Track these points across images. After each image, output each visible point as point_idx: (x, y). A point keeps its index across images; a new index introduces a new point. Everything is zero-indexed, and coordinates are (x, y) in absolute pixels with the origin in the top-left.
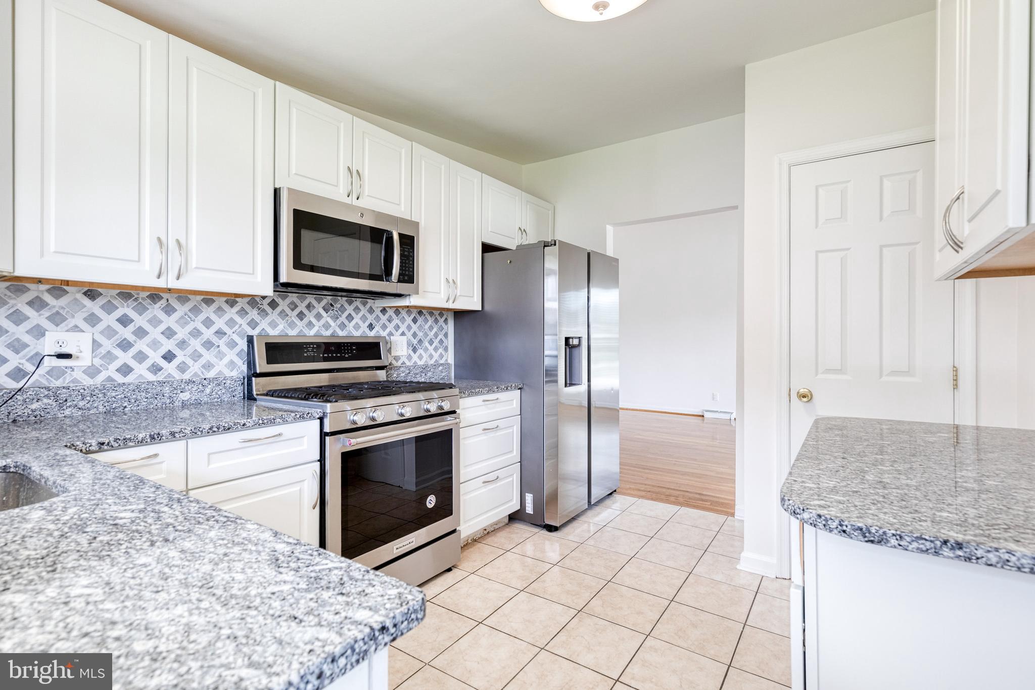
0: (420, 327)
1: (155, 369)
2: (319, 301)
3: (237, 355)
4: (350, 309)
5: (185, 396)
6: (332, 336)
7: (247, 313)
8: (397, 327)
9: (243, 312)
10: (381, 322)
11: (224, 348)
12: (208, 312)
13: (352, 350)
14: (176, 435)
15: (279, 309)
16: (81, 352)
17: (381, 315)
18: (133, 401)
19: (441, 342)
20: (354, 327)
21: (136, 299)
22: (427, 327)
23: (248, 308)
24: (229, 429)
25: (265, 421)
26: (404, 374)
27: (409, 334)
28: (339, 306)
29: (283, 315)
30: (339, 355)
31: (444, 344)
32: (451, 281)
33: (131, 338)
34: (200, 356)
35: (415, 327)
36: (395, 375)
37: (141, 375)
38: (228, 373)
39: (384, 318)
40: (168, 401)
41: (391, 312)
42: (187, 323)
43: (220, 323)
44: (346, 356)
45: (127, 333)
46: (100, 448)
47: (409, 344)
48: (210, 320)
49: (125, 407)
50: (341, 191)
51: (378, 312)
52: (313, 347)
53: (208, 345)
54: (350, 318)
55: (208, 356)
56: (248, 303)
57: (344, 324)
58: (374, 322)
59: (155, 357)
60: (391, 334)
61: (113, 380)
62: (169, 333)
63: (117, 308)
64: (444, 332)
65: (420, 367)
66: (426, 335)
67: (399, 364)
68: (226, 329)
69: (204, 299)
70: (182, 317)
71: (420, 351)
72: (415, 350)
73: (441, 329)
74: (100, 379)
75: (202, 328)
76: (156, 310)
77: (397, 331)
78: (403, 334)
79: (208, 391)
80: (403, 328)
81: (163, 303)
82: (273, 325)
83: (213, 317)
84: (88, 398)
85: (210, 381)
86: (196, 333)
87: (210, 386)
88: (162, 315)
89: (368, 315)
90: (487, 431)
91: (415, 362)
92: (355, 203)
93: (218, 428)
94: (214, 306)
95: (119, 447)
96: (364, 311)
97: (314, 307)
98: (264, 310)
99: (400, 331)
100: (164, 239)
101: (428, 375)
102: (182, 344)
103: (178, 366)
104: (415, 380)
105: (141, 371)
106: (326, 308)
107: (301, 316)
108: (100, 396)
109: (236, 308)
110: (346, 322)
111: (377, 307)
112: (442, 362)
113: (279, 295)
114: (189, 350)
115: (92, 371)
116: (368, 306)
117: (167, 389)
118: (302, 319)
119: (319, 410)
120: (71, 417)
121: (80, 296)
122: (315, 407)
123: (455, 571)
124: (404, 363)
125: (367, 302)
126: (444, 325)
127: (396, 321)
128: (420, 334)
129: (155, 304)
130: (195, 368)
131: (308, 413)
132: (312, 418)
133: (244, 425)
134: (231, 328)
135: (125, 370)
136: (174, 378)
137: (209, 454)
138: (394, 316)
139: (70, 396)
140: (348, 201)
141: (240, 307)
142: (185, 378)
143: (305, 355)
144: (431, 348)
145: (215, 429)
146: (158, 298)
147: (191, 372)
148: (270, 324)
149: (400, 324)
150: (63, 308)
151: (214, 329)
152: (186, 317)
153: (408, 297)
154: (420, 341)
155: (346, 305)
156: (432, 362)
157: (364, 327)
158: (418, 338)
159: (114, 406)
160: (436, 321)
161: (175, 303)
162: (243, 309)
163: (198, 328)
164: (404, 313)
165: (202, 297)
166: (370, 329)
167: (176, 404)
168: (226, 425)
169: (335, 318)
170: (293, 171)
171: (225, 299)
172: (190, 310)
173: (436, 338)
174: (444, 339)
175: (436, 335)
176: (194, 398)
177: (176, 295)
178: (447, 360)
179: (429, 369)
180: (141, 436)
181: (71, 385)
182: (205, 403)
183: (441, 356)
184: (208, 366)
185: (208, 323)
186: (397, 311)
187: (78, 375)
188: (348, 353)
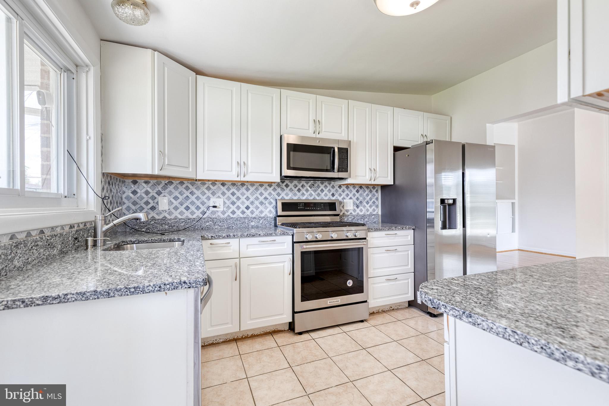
0: (361, 195)
1: (243, 212)
2: (307, 183)
3: (272, 207)
4: (322, 187)
5: (253, 224)
6: (314, 199)
7: (276, 190)
8: (347, 195)
9: (274, 190)
10: (339, 193)
11: (267, 205)
12: (261, 190)
13: (321, 206)
14: (235, 236)
15: (289, 188)
16: (220, 205)
17: (338, 189)
18: (236, 224)
19: (374, 202)
20: (324, 195)
21: (237, 186)
22: (365, 194)
23: (276, 188)
24: (254, 236)
25: (268, 234)
26: (351, 219)
27: (354, 199)
28: (317, 185)
29: (291, 190)
30: (314, 208)
31: (376, 204)
32: (373, 170)
33: (235, 200)
34: (259, 208)
35: (357, 195)
36: (346, 219)
37: (238, 215)
38: (269, 215)
39: (340, 191)
40: (247, 225)
41: (344, 188)
42: (254, 195)
43: (266, 194)
44: (318, 209)
45: (234, 199)
46: (212, 238)
47: (354, 203)
48: (262, 193)
49: (233, 226)
50: (311, 132)
51: (337, 187)
52: (303, 205)
53: (262, 203)
54: (322, 191)
55: (261, 208)
56: (277, 185)
57: (319, 193)
58: (335, 193)
59: (243, 208)
60: (344, 198)
61: (230, 216)
62: (248, 198)
63: (231, 189)
64: (375, 197)
65: (360, 215)
66: (364, 199)
67: (349, 213)
68: (268, 197)
69: (260, 184)
70: (252, 192)
71: (361, 207)
72: (358, 207)
73: (374, 195)
74: (226, 215)
75: (259, 197)
76: (243, 190)
77: (347, 197)
78: (351, 198)
79: (261, 222)
80: (351, 195)
81: (245, 187)
82: (287, 195)
83: (263, 192)
84: (222, 222)
85: (262, 218)
86: (257, 199)
87: (262, 220)
88: (245, 192)
89: (331, 189)
90: (388, 251)
91: (358, 213)
92: (318, 136)
93: (250, 235)
94: (264, 187)
95: (217, 238)
96: (329, 187)
97: (305, 186)
98: (283, 188)
99: (349, 197)
100: (239, 162)
101: (366, 220)
102: (252, 203)
103: (251, 212)
104: (358, 222)
105: (238, 213)
106: (311, 186)
107: (299, 190)
108: (225, 222)
109: (272, 188)
110: (320, 193)
111: (336, 185)
112: (375, 213)
113: (289, 181)
114: (255, 205)
115: (224, 213)
116: (331, 185)
117: (246, 220)
118: (299, 192)
119: (291, 232)
120: (217, 229)
121: (220, 185)
122: (291, 230)
123: (365, 323)
124: (351, 213)
125: (331, 183)
126: (375, 193)
127: (347, 192)
128: (361, 199)
129: (243, 187)
130: (257, 213)
131: (286, 232)
132: (288, 234)
133: (260, 235)
134: (270, 196)
135: (233, 212)
136: (249, 216)
137: (247, 245)
138: (346, 189)
139: (217, 221)
140: (314, 136)
141: (273, 187)
142: (253, 216)
143: (299, 208)
144: (368, 206)
145: (249, 235)
146: (244, 185)
147: (255, 214)
148: (286, 194)
149: (349, 193)
150: (215, 190)
151: (264, 196)
152: (254, 192)
153: (347, 179)
154: (361, 202)
155: (320, 185)
156: (368, 213)
157: (329, 195)
158: (359, 200)
159: (230, 226)
160: (371, 191)
161: (250, 187)
162: (274, 188)
163: (258, 196)
164: (351, 188)
165: (259, 184)
166: (332, 196)
167: (250, 226)
168: (253, 234)
169: (315, 191)
170: (289, 126)
171: (267, 184)
172: (255, 189)
173: (371, 200)
174: (375, 201)
175: (371, 199)
176: (256, 225)
177: (250, 184)
178: (377, 212)
179: (366, 217)
180: (224, 235)
181: (217, 217)
182: (260, 227)
183: (374, 210)
184: (261, 212)
185: (261, 194)
186: (347, 186)
187: (220, 214)
188: (319, 208)
